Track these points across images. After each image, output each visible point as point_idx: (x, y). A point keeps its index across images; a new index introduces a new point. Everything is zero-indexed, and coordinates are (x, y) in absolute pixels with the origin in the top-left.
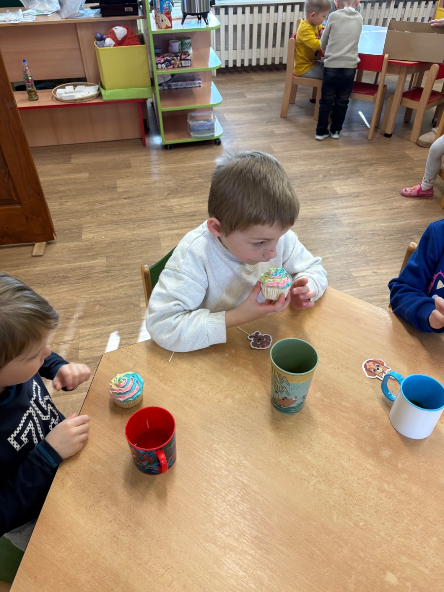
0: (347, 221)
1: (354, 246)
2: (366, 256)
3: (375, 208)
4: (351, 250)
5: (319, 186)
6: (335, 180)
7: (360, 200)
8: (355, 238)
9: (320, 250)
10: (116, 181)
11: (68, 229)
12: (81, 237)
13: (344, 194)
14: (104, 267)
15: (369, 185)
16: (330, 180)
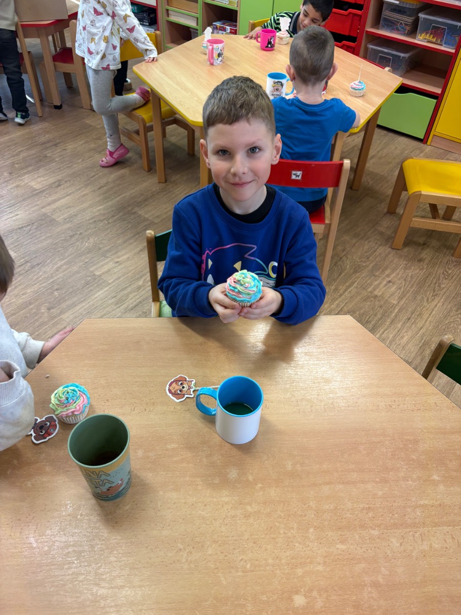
0: (62, 217)
1: (82, 242)
2: (100, 249)
3: (84, 193)
4: (82, 248)
13: (43, 187)
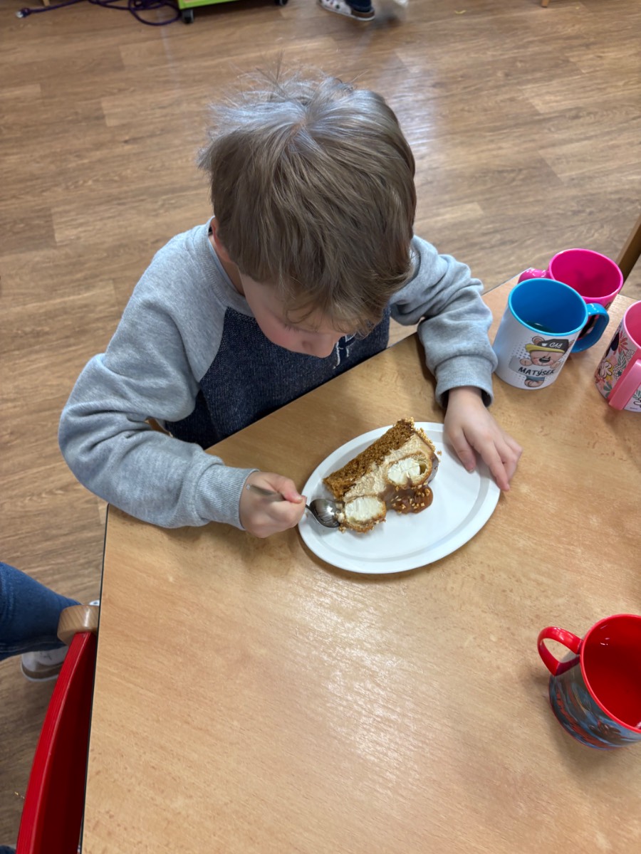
5: (500, 98)
6: (528, 82)
7: (582, 125)
8: (588, 210)
9: (529, 242)
10: (99, 103)
11: (22, 220)
12: (52, 237)
14: (113, 306)
15: (592, 90)
16: (519, 83)
